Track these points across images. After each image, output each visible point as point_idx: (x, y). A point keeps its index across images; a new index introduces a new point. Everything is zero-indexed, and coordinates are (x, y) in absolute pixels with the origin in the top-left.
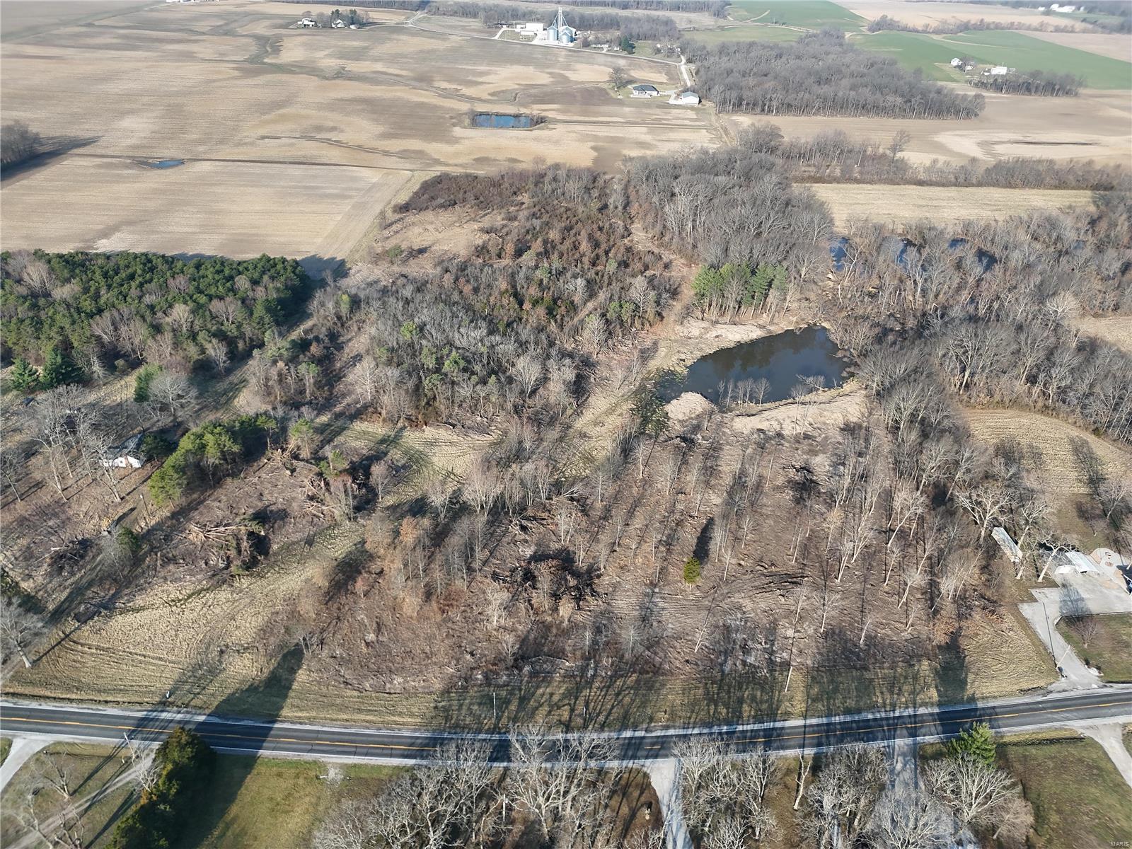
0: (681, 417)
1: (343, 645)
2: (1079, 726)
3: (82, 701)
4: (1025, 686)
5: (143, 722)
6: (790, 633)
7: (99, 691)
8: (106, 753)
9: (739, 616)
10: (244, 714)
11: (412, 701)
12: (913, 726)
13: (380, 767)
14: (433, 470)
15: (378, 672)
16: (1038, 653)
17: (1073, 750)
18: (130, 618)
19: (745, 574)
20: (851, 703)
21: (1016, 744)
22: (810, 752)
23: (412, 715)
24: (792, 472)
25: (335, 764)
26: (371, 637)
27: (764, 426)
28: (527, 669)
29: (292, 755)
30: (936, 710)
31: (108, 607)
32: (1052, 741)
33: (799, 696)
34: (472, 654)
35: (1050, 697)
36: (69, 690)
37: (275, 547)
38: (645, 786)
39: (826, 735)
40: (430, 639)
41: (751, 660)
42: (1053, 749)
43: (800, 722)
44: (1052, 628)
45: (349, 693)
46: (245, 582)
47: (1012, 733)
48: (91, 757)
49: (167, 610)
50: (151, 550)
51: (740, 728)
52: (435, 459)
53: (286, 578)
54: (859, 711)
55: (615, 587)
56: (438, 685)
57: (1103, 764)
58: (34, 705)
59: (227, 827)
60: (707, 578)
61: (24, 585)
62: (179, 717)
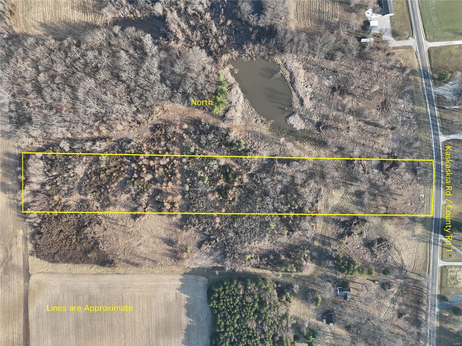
0: (303, 125)
1: (412, 210)
2: (426, 50)
3: (430, 259)
4: (415, 56)
5: (434, 244)
6: (403, 106)
7: (427, 257)
8: (441, 247)
9: (398, 118)
10: (431, 225)
11: (426, 191)
12: (428, 85)
13: (443, 194)
14: (341, 203)
15: (420, 200)
16: (405, 49)
17: (432, 53)
18: (405, 261)
19: (383, 114)
20: (423, 97)
21: (431, 65)
22: (436, 108)
23: (430, 190)
24: (335, 93)
25: (443, 202)
26: (409, 204)
27: (309, 97)
28: (417, 167)
29: (441, 212)
30: (423, 79)
31: (401, 268)
32: (429, 57)
33: (421, 108)
34: (413, 180)
35: (418, 52)
36: (427, 264)
37: (378, 237)
38: (444, 142)
39: (432, 105)
40: (408, 191)
41: (412, 117)
42: (432, 58)
43: (429, 109)
44: (396, 42)
45: (425, 205)
46: (392, 240)
47: (428, 65)
48: (442, 250)
49: (402, 254)
50: (382, 267)
51: (431, 122)
52: (335, 203)
53: (389, 230)
54: (425, 95)
55: (389, 148)
56: (422, 187)
57: (435, 49)
58: (431, 268)
59: (455, 219)
60: (385, 124)
61: (395, 292)
62: (433, 237)
